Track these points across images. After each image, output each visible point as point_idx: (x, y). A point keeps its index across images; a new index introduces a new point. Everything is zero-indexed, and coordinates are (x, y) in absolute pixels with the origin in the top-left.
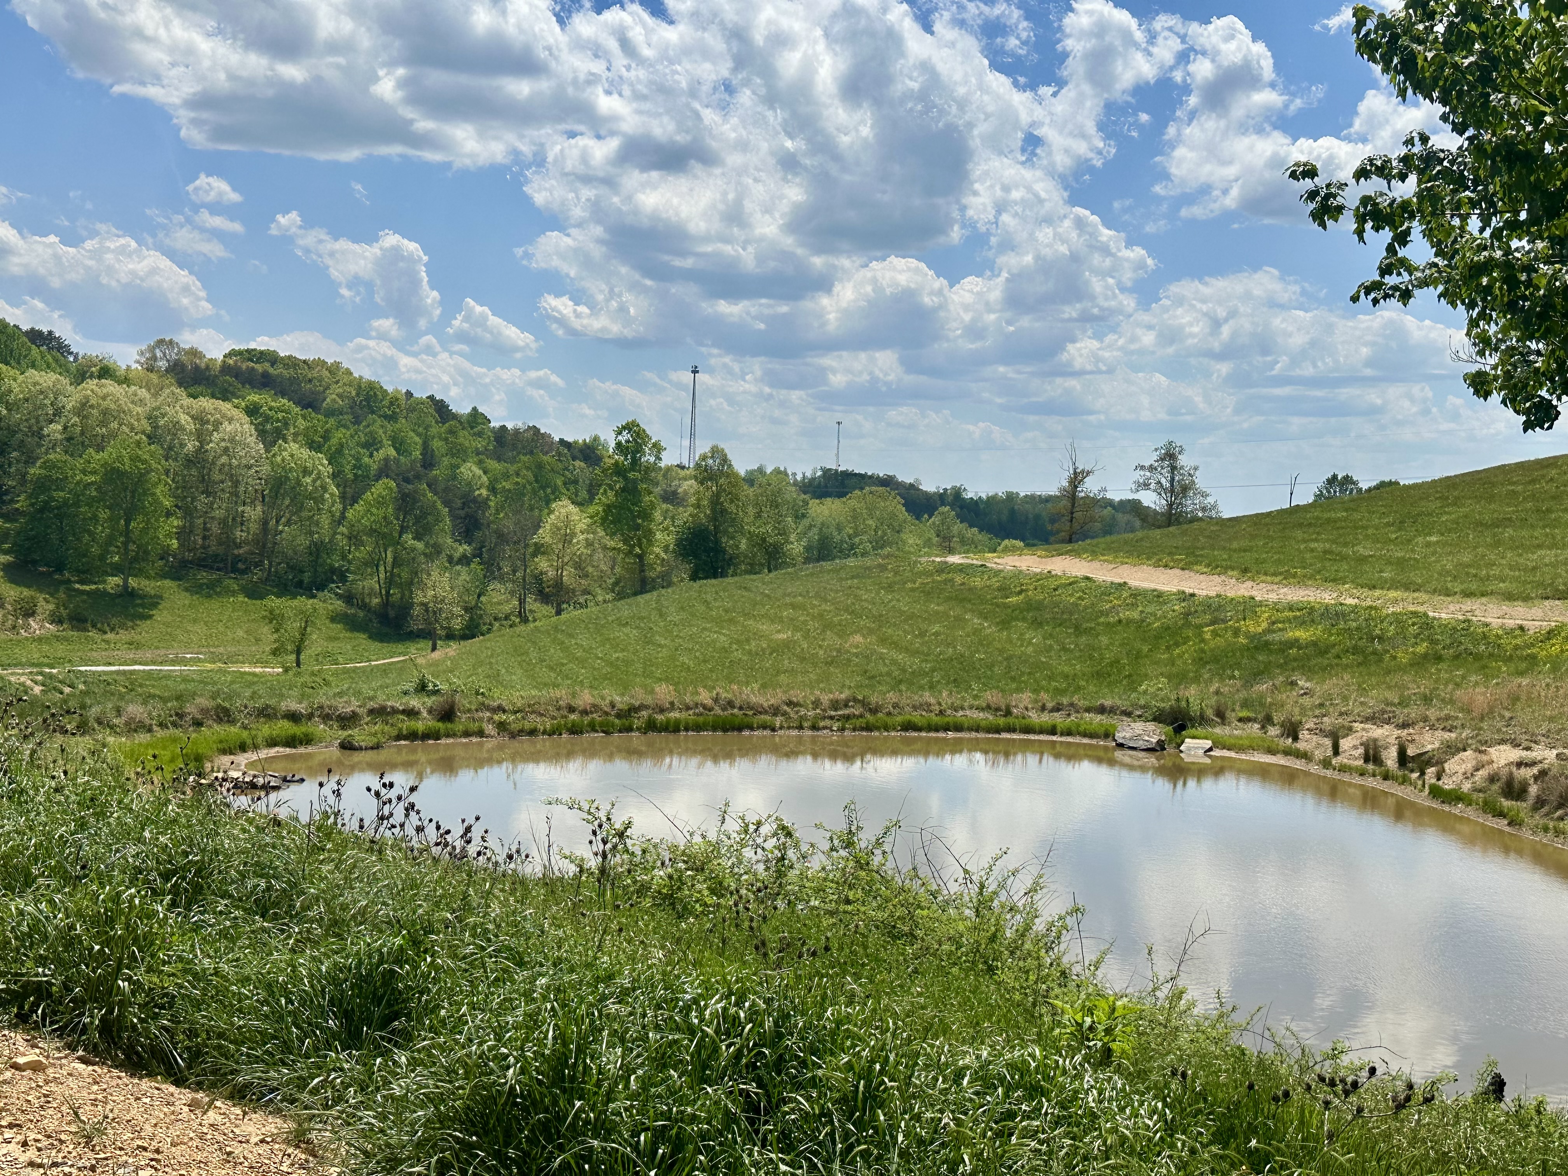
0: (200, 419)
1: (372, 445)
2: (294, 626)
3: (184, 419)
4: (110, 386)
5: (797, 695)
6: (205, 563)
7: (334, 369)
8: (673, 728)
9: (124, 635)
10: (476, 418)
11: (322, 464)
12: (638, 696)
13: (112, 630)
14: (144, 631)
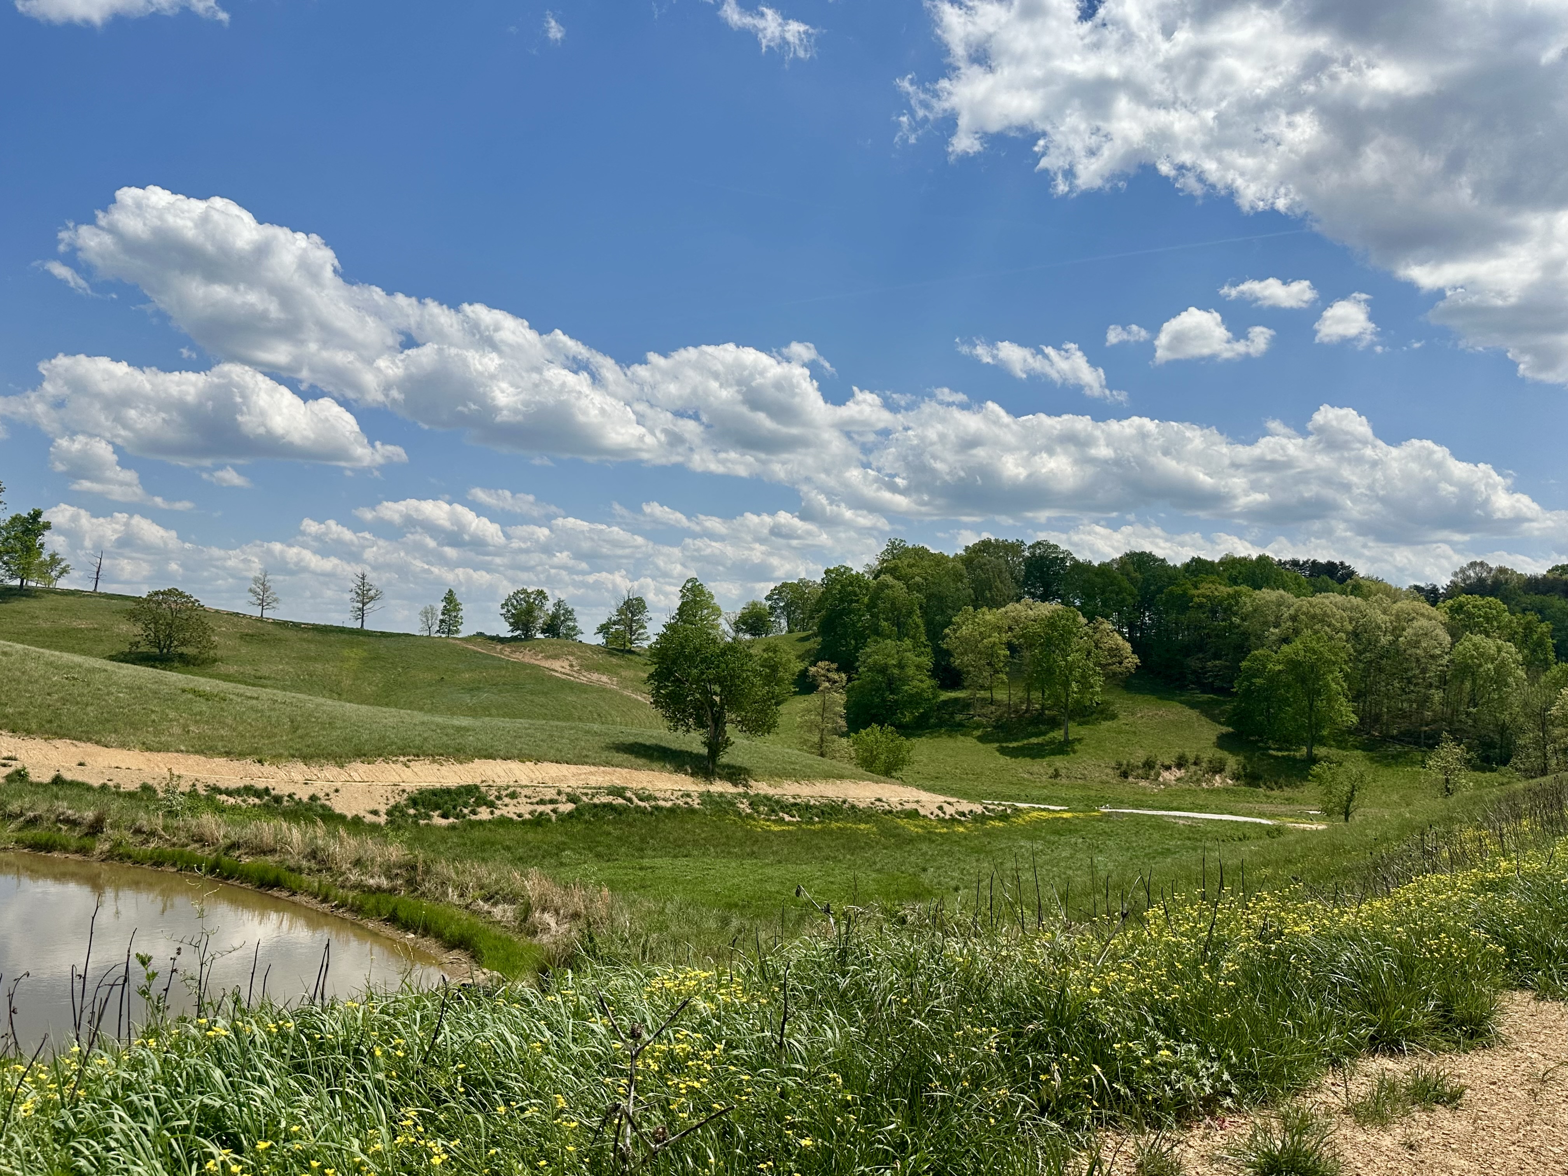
6: (1401, 738)
13: (1281, 787)
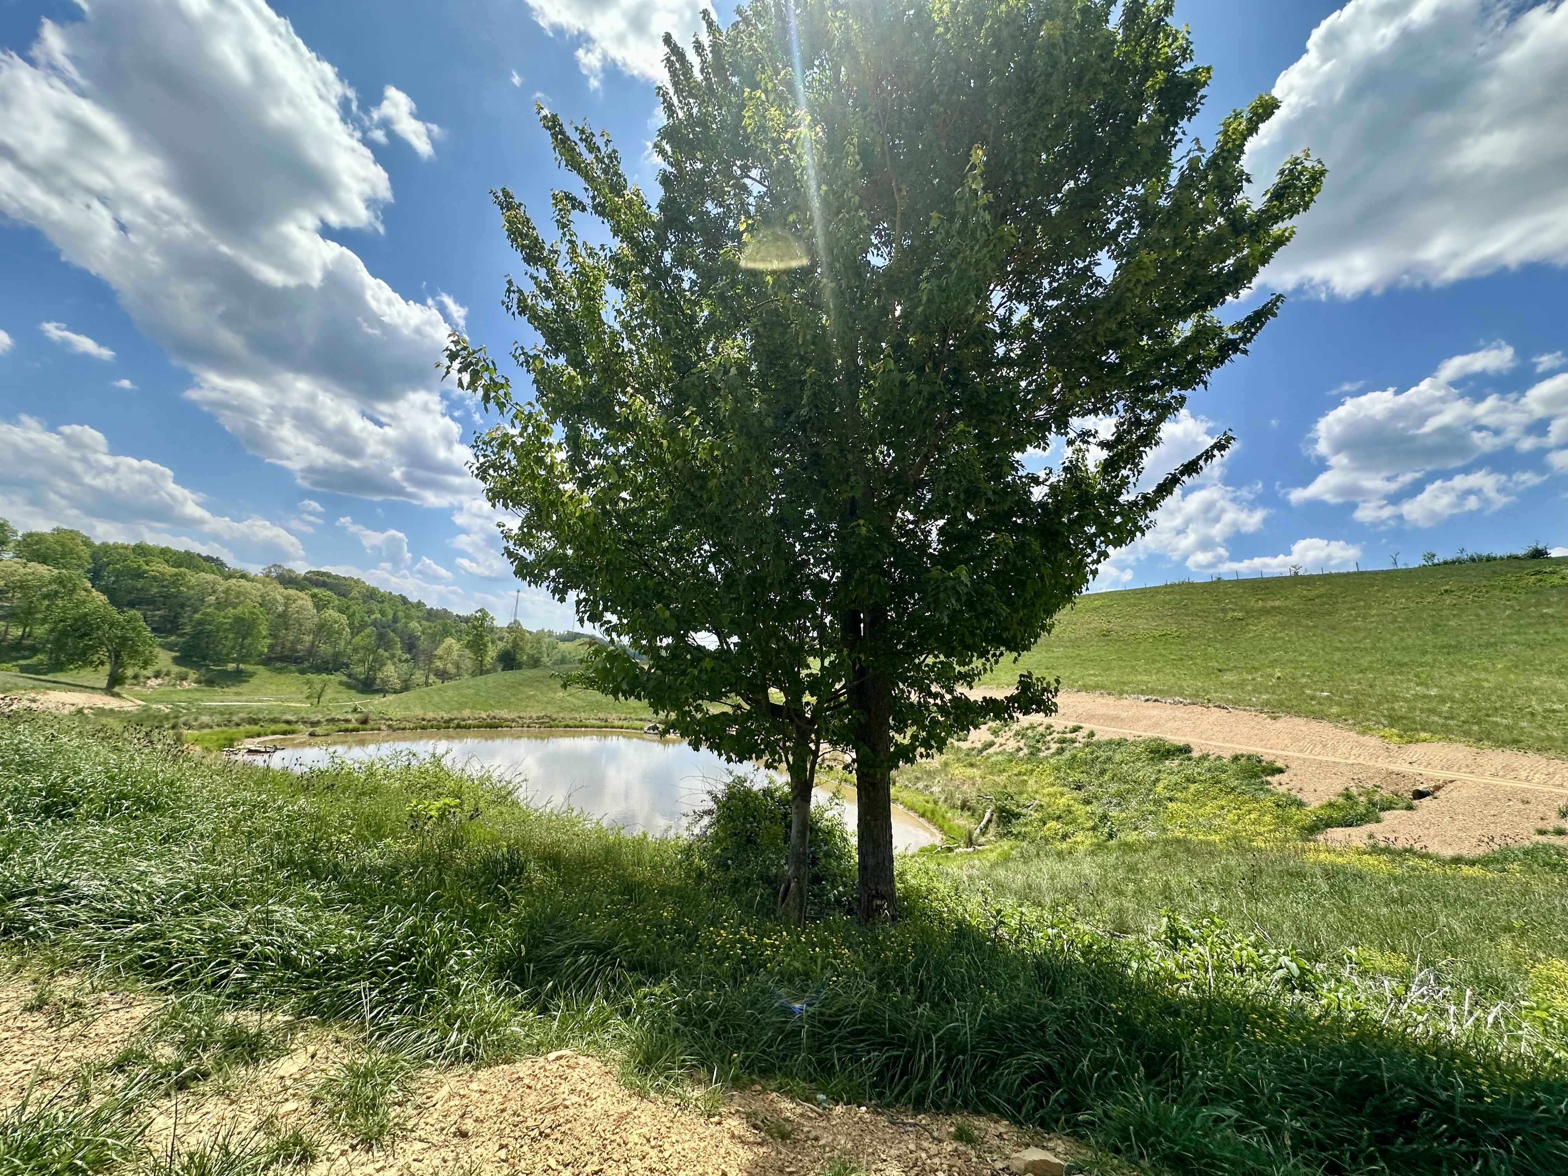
0: (288, 598)
1: (370, 612)
2: (318, 687)
3: (279, 597)
4: (243, 582)
5: (522, 714)
6: (281, 658)
7: (357, 581)
8: (468, 727)
9: (233, 689)
10: (420, 604)
11: (344, 619)
12: (455, 714)
13: (227, 687)
14: (244, 688)
